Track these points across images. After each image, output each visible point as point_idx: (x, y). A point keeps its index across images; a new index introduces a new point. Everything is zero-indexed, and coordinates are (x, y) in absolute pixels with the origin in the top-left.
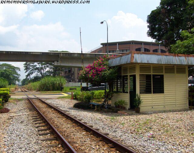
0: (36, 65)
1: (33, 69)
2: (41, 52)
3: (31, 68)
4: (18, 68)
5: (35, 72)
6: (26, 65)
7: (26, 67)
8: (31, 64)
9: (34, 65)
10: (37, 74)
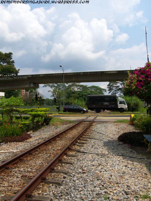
0: (119, 86)
1: (116, 90)
2: (116, 71)
3: (114, 89)
4: (105, 90)
5: (118, 92)
6: (109, 86)
7: (110, 88)
8: (114, 85)
9: (117, 85)
10: (120, 95)
